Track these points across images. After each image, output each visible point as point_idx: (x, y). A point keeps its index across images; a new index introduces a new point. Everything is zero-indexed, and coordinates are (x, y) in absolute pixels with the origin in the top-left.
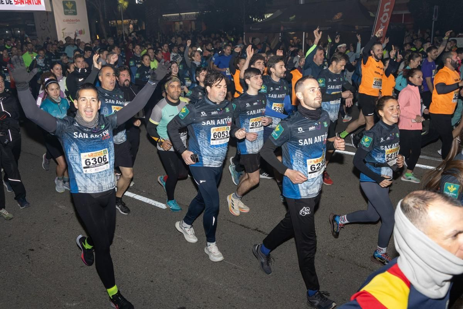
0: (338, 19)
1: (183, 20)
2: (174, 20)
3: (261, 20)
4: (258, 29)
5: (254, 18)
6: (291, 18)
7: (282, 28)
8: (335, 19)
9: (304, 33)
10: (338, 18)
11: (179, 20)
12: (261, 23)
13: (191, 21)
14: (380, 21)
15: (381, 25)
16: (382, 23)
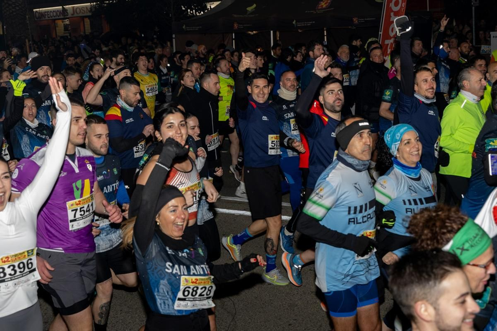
0: (324, 9)
1: (70, 16)
2: (53, 18)
3: (202, 13)
4: (197, 28)
5: (189, 10)
6: (249, 9)
7: (236, 26)
8: (320, 8)
9: (272, 32)
10: (324, 6)
11: (62, 17)
12: (201, 17)
13: (83, 18)
14: (389, 10)
15: (392, 14)
16: (392, 11)
